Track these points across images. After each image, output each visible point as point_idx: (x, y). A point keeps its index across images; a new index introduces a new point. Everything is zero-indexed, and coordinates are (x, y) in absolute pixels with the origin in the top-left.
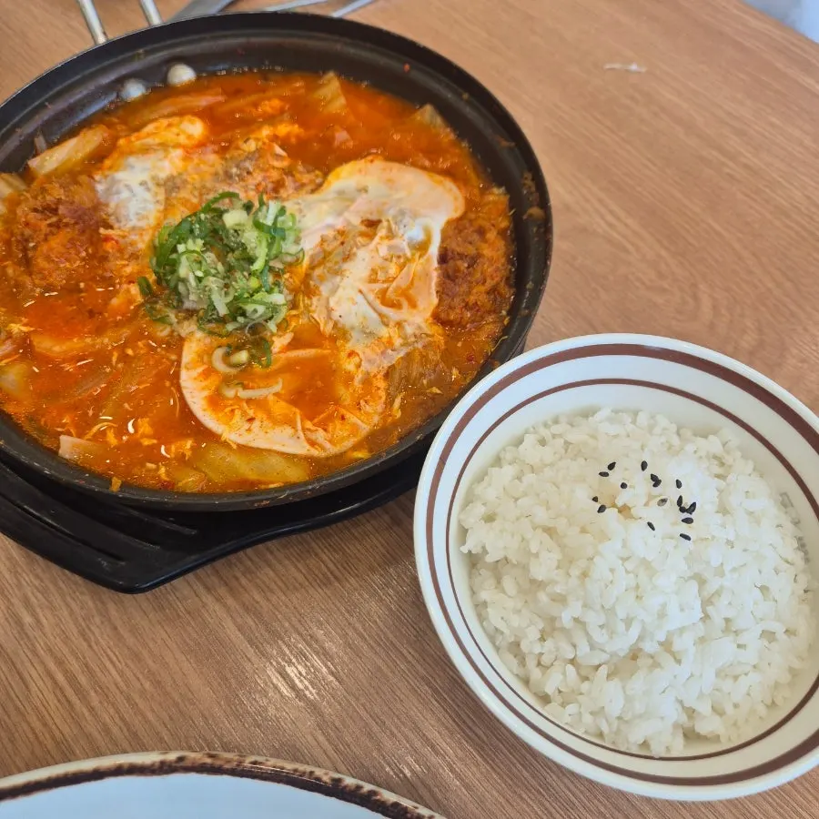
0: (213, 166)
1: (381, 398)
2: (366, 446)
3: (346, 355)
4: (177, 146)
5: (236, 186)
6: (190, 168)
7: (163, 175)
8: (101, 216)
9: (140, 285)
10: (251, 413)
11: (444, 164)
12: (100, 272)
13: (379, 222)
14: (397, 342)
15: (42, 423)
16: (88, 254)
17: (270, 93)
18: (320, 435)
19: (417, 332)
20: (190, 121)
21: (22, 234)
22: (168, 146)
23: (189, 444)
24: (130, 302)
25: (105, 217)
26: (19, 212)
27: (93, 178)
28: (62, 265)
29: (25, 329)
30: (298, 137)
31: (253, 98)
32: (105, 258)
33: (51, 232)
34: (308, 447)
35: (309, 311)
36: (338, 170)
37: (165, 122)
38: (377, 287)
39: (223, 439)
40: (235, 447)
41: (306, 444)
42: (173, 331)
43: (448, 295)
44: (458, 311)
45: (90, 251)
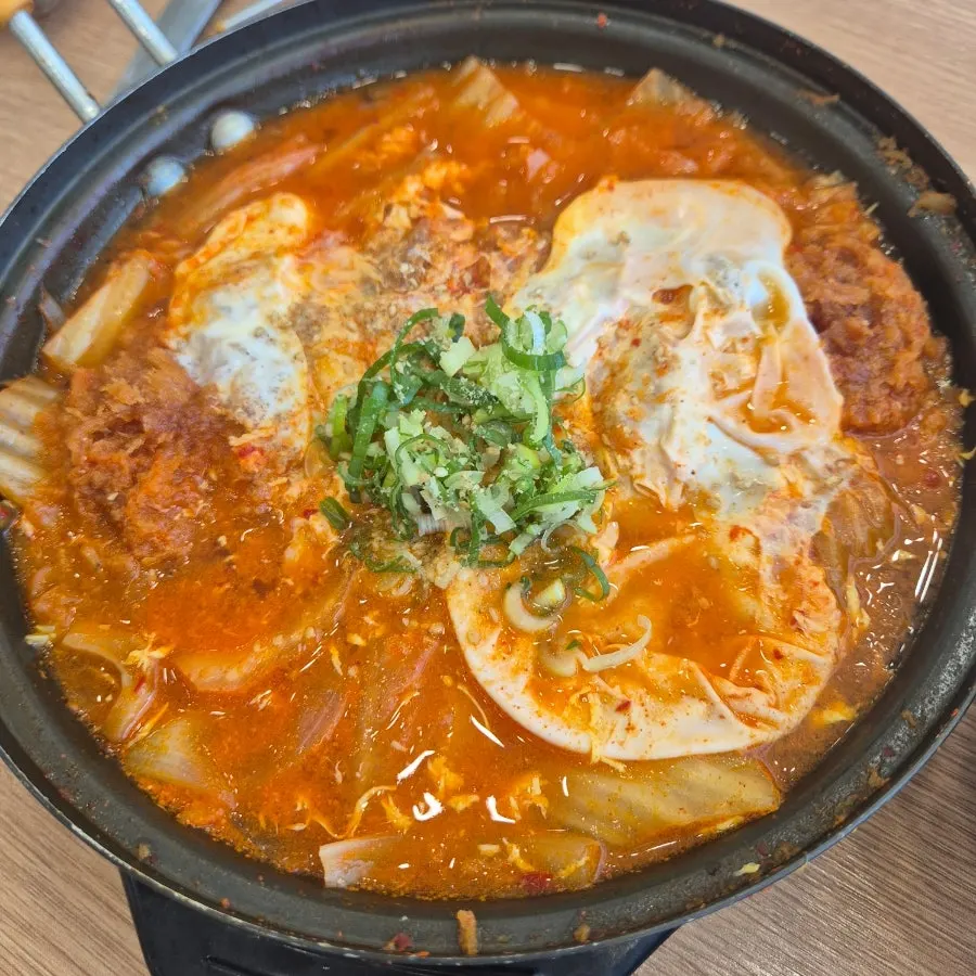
0: (352, 267)
1: (827, 599)
2: (839, 696)
3: (727, 539)
4: (282, 251)
5: (416, 293)
6: (314, 282)
7: (282, 309)
8: (212, 413)
9: (325, 512)
10: (617, 692)
11: (717, 160)
12: (247, 510)
13: (687, 288)
14: (806, 488)
15: (263, 824)
16: (212, 483)
17: (386, 121)
18: (759, 702)
19: (830, 462)
20: (283, 202)
21: (90, 484)
22: (267, 257)
23: (535, 785)
24: (317, 547)
25: (218, 411)
26: (73, 446)
27: (165, 347)
28: (177, 518)
29: (159, 654)
30: (461, 180)
31: (363, 135)
32: (247, 484)
33: (139, 465)
34: (747, 730)
35: (632, 479)
36: (565, 217)
37: (240, 216)
38: (733, 401)
39: (595, 759)
40: (621, 768)
41: (742, 726)
42: (419, 583)
43: (856, 382)
44: (884, 405)
45: (213, 476)
